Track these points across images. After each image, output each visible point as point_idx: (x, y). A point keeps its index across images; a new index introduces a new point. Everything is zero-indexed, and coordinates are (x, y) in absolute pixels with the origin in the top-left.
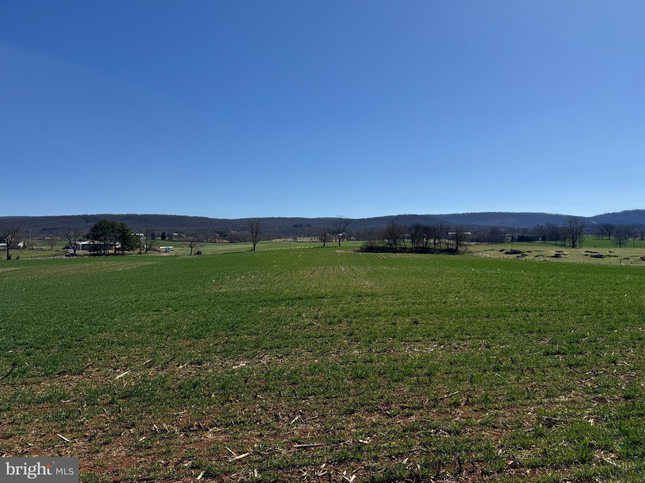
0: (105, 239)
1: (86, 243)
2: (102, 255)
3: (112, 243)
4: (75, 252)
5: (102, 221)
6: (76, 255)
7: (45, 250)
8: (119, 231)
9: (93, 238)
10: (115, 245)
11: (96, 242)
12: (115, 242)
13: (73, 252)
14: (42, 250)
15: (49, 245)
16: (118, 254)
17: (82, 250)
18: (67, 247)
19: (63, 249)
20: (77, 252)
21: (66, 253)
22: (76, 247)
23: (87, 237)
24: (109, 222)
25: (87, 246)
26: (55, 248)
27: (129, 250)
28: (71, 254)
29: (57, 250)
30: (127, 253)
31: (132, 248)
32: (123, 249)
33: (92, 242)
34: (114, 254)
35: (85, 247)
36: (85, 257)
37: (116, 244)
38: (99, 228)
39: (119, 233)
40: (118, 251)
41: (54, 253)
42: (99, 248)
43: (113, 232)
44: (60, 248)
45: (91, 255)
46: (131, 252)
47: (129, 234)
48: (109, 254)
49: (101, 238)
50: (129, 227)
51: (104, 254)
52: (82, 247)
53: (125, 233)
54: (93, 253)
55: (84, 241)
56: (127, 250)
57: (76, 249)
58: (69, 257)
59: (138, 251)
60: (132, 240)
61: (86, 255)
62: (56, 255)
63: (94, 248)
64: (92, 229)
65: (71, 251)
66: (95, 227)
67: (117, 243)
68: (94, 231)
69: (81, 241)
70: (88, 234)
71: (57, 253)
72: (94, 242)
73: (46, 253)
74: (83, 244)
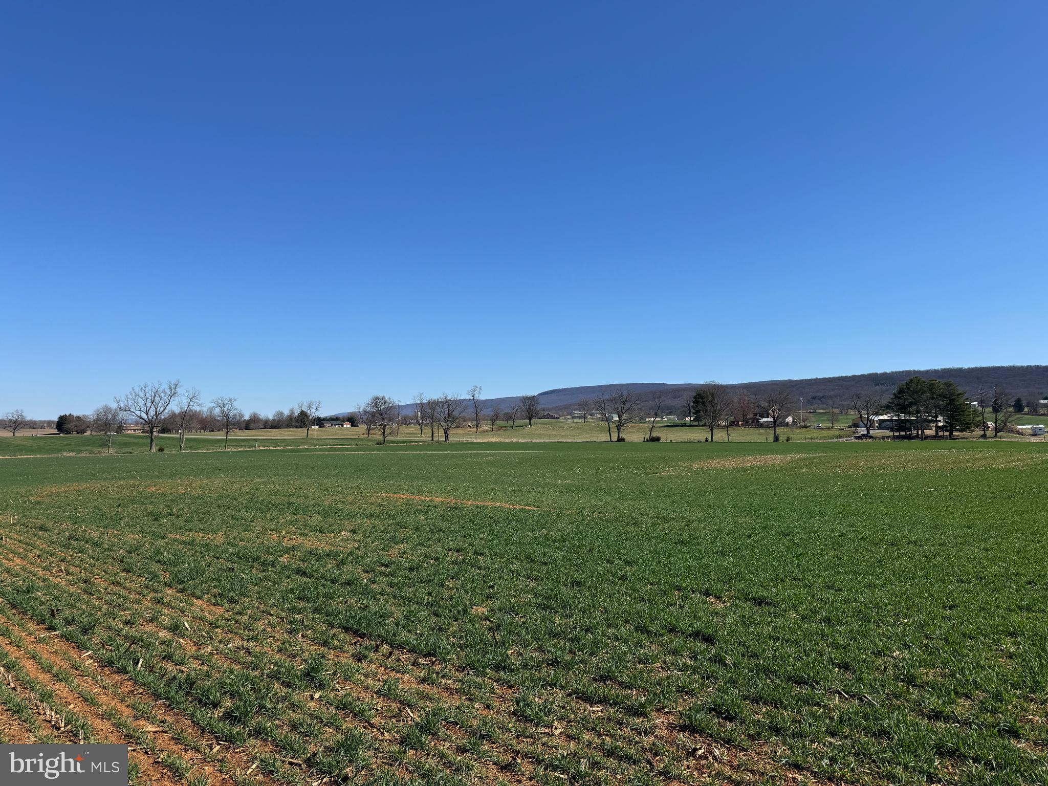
0: (918, 412)
1: (885, 417)
2: (913, 438)
3: (930, 418)
4: (868, 432)
5: (912, 380)
6: (871, 437)
7: (823, 429)
8: (942, 396)
9: (898, 409)
10: (937, 421)
11: (903, 417)
12: (936, 417)
13: (866, 433)
14: (818, 428)
15: (829, 420)
16: (942, 437)
17: (878, 428)
18: (855, 424)
19: (849, 427)
20: (871, 432)
21: (854, 433)
22: (871, 425)
23: (887, 408)
24: (924, 382)
25: (888, 423)
26: (837, 425)
27: (961, 431)
28: (863, 435)
29: (840, 429)
30: (958, 436)
31: (966, 427)
32: (950, 427)
33: (897, 415)
34: (936, 437)
35: (884, 425)
36: (886, 440)
37: (938, 419)
38: (907, 392)
39: (943, 401)
40: (943, 431)
41: (837, 433)
42: (908, 425)
43: (932, 398)
44: (844, 425)
45: (895, 438)
46: (967, 434)
47: (960, 401)
48: (927, 437)
49: (911, 410)
50: (960, 390)
51: (917, 436)
52: (880, 425)
53: (954, 399)
54: (903, 433)
55: (882, 415)
56: (958, 430)
57: (870, 427)
58: (862, 439)
59: (978, 432)
60: (967, 413)
61: (888, 437)
62: (839, 437)
63: (899, 426)
64: (895, 394)
65: (862, 431)
66: (901, 391)
67: (940, 418)
68: (899, 398)
69: (877, 414)
70: (890, 403)
71: (842, 433)
72: (898, 415)
73: (824, 433)
74: (880, 420)
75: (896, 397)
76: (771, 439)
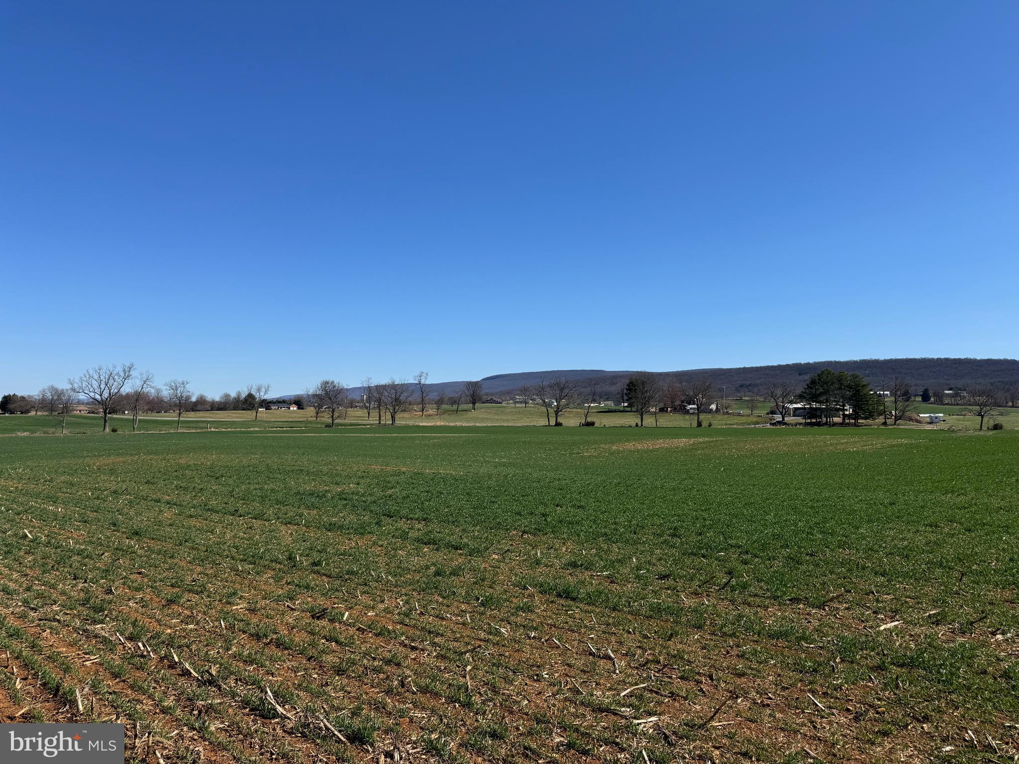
0: (827, 401)
1: (799, 406)
2: (823, 425)
3: (838, 406)
4: (783, 419)
5: (823, 372)
6: (785, 424)
7: (743, 416)
8: (849, 387)
9: (810, 398)
10: (844, 410)
11: (814, 405)
12: (844, 406)
13: (781, 419)
14: (739, 415)
15: (748, 407)
16: (848, 424)
17: (794, 416)
18: (772, 411)
19: (767, 414)
20: (786, 419)
21: (771, 420)
22: (786, 412)
23: (801, 398)
24: (834, 374)
25: (801, 411)
26: (757, 412)
27: (866, 418)
28: (778, 422)
29: (759, 416)
30: (862, 423)
31: (870, 416)
32: (855, 416)
33: (808, 404)
34: (842, 424)
35: (798, 412)
36: (798, 426)
37: (845, 408)
38: (819, 383)
39: (850, 391)
40: (849, 419)
41: (755, 419)
42: (818, 413)
43: (840, 388)
44: (763, 413)
45: (806, 424)
46: (870, 421)
47: (865, 391)
48: (835, 424)
49: (822, 399)
50: (865, 381)
51: (826, 424)
52: (794, 412)
53: (859, 390)
54: (809, 421)
55: (796, 403)
56: (862, 418)
57: (785, 414)
58: (776, 426)
59: (881, 420)
60: (871, 402)
61: (800, 424)
62: (758, 423)
63: (811, 413)
64: (807, 385)
65: (778, 417)
66: (813, 382)
67: (847, 407)
68: (811, 388)
69: (791, 402)
70: (802, 392)
71: (759, 420)
72: (810, 404)
73: (744, 419)
74: (795, 408)
75: (809, 387)
76: (695, 424)
